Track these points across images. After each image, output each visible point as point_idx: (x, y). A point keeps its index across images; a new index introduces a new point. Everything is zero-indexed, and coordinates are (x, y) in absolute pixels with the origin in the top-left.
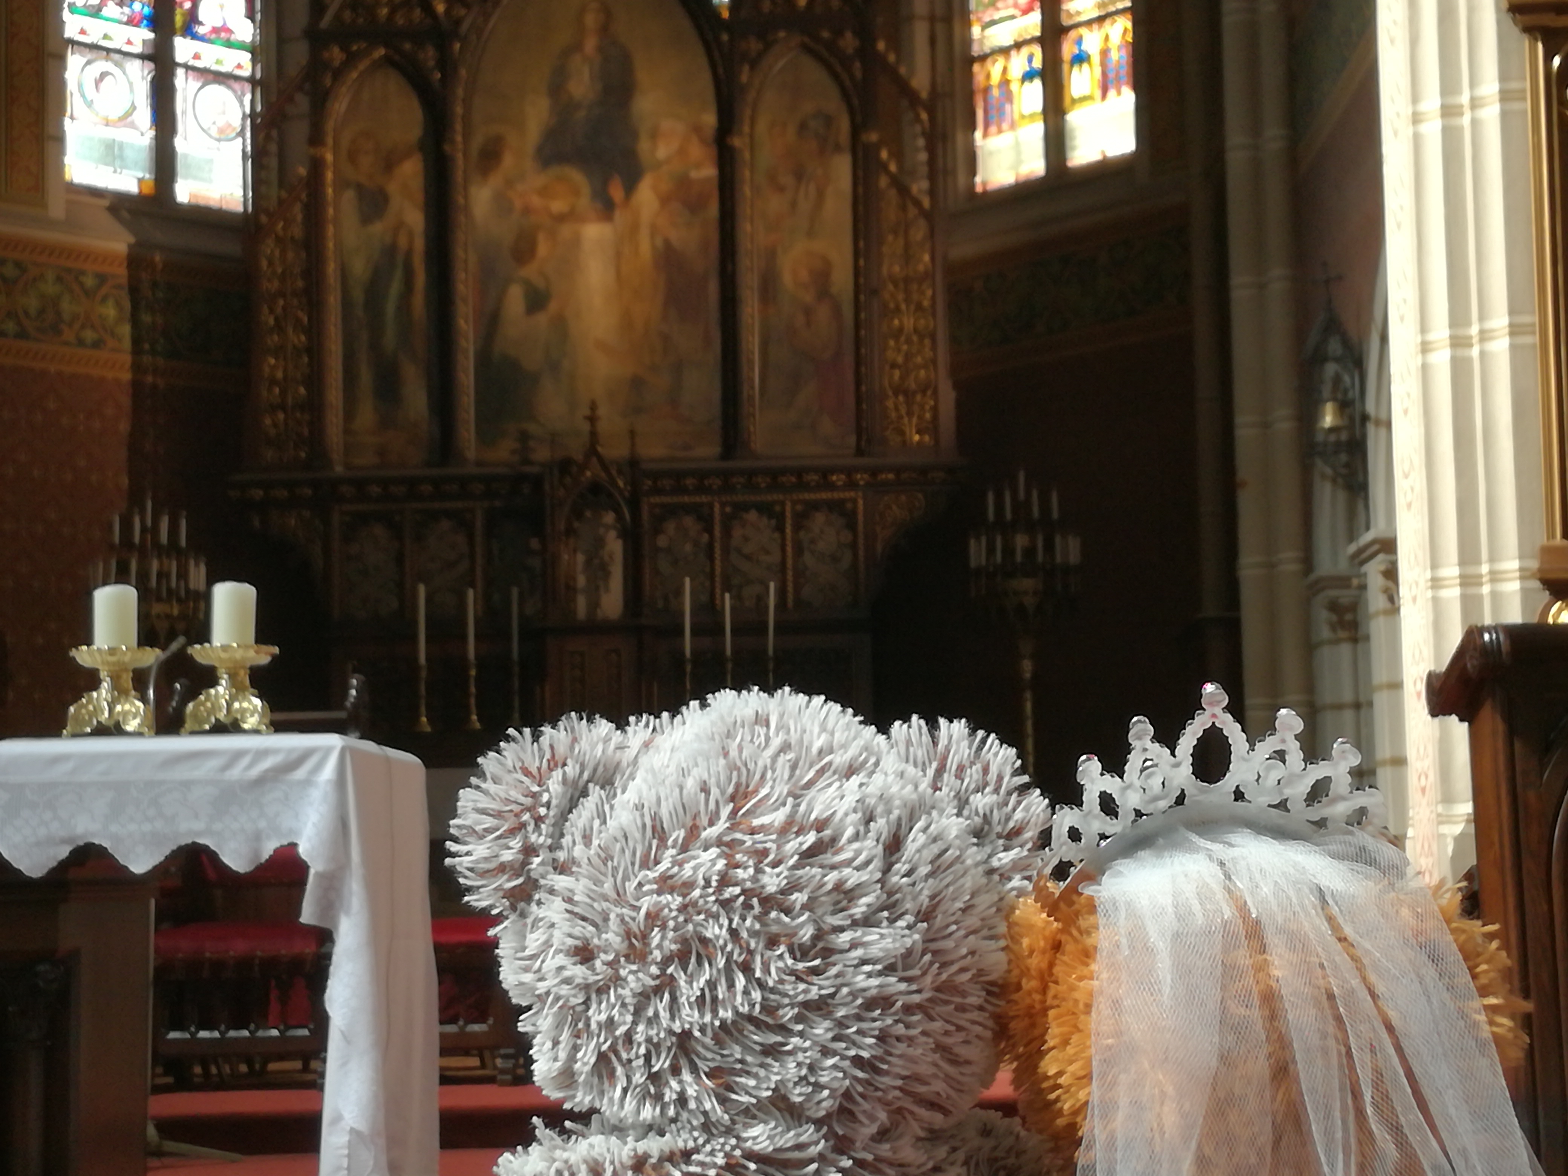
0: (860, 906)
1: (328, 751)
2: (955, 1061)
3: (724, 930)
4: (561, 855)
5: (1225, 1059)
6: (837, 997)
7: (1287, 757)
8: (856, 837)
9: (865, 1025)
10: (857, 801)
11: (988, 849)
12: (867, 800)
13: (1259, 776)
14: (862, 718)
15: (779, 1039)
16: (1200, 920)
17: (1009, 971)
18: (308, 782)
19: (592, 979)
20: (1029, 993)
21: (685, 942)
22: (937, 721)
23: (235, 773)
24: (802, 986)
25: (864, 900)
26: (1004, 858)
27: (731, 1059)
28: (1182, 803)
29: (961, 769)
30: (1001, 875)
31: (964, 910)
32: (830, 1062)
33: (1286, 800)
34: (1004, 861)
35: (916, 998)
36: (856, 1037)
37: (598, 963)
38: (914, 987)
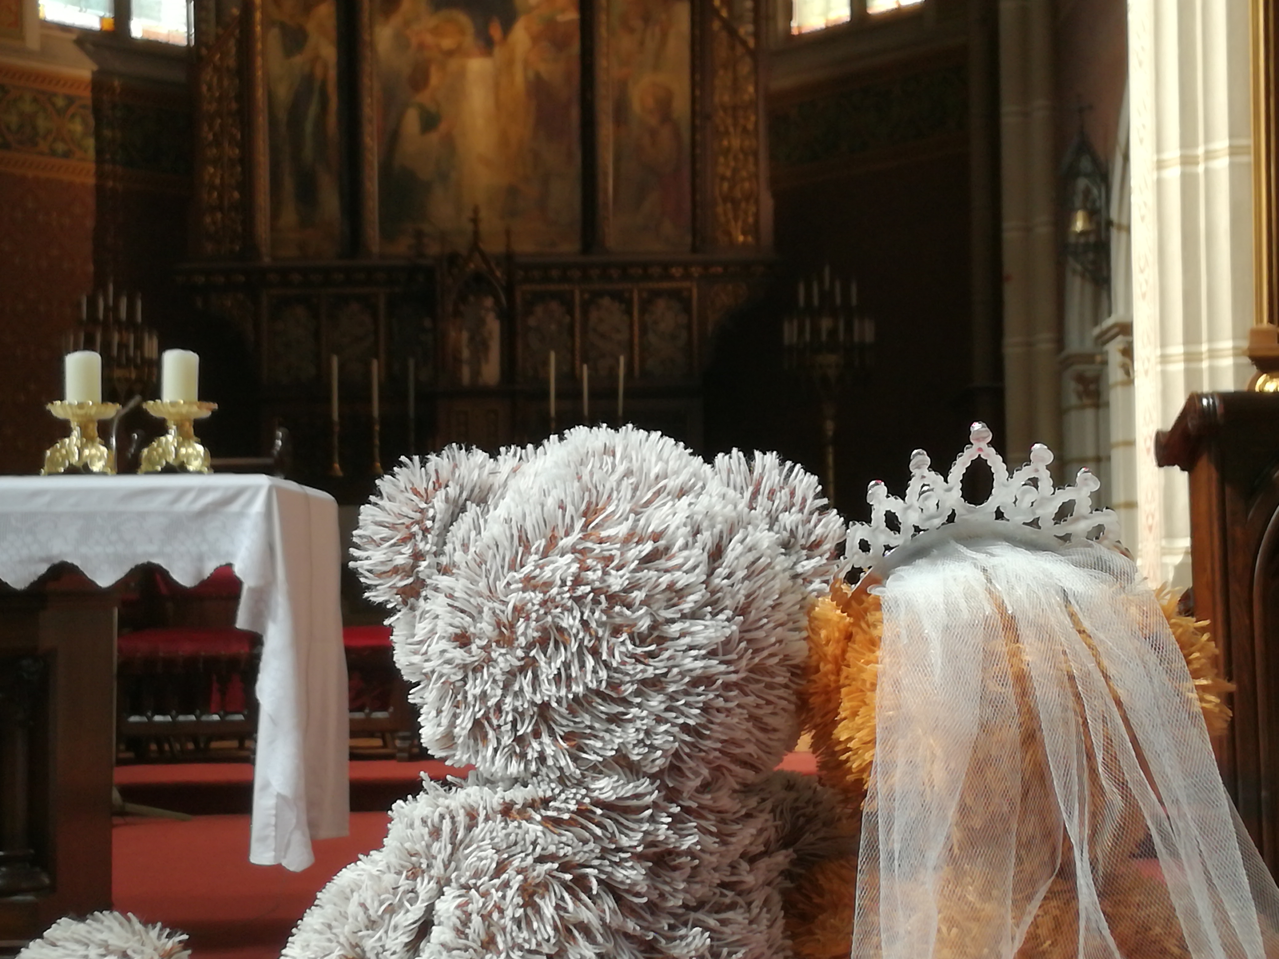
0: (689, 603)
1: (257, 489)
2: (764, 729)
3: (577, 621)
4: (444, 560)
5: (985, 727)
6: (669, 676)
7: (1039, 484)
8: (686, 546)
9: (691, 699)
10: (687, 517)
11: (794, 558)
12: (695, 517)
13: (1016, 500)
14: (691, 451)
15: (621, 709)
16: (966, 615)
17: (810, 657)
18: (241, 514)
19: (469, 660)
20: (826, 675)
21: (545, 630)
22: (753, 454)
23: (182, 506)
24: (640, 667)
25: (692, 598)
26: (807, 566)
27: (582, 726)
28: (953, 521)
29: (772, 492)
30: (804, 579)
31: (773, 607)
32: (663, 728)
33: (1038, 519)
34: (806, 568)
35: (734, 677)
36: (683, 708)
37: (474, 647)
38: (732, 668)
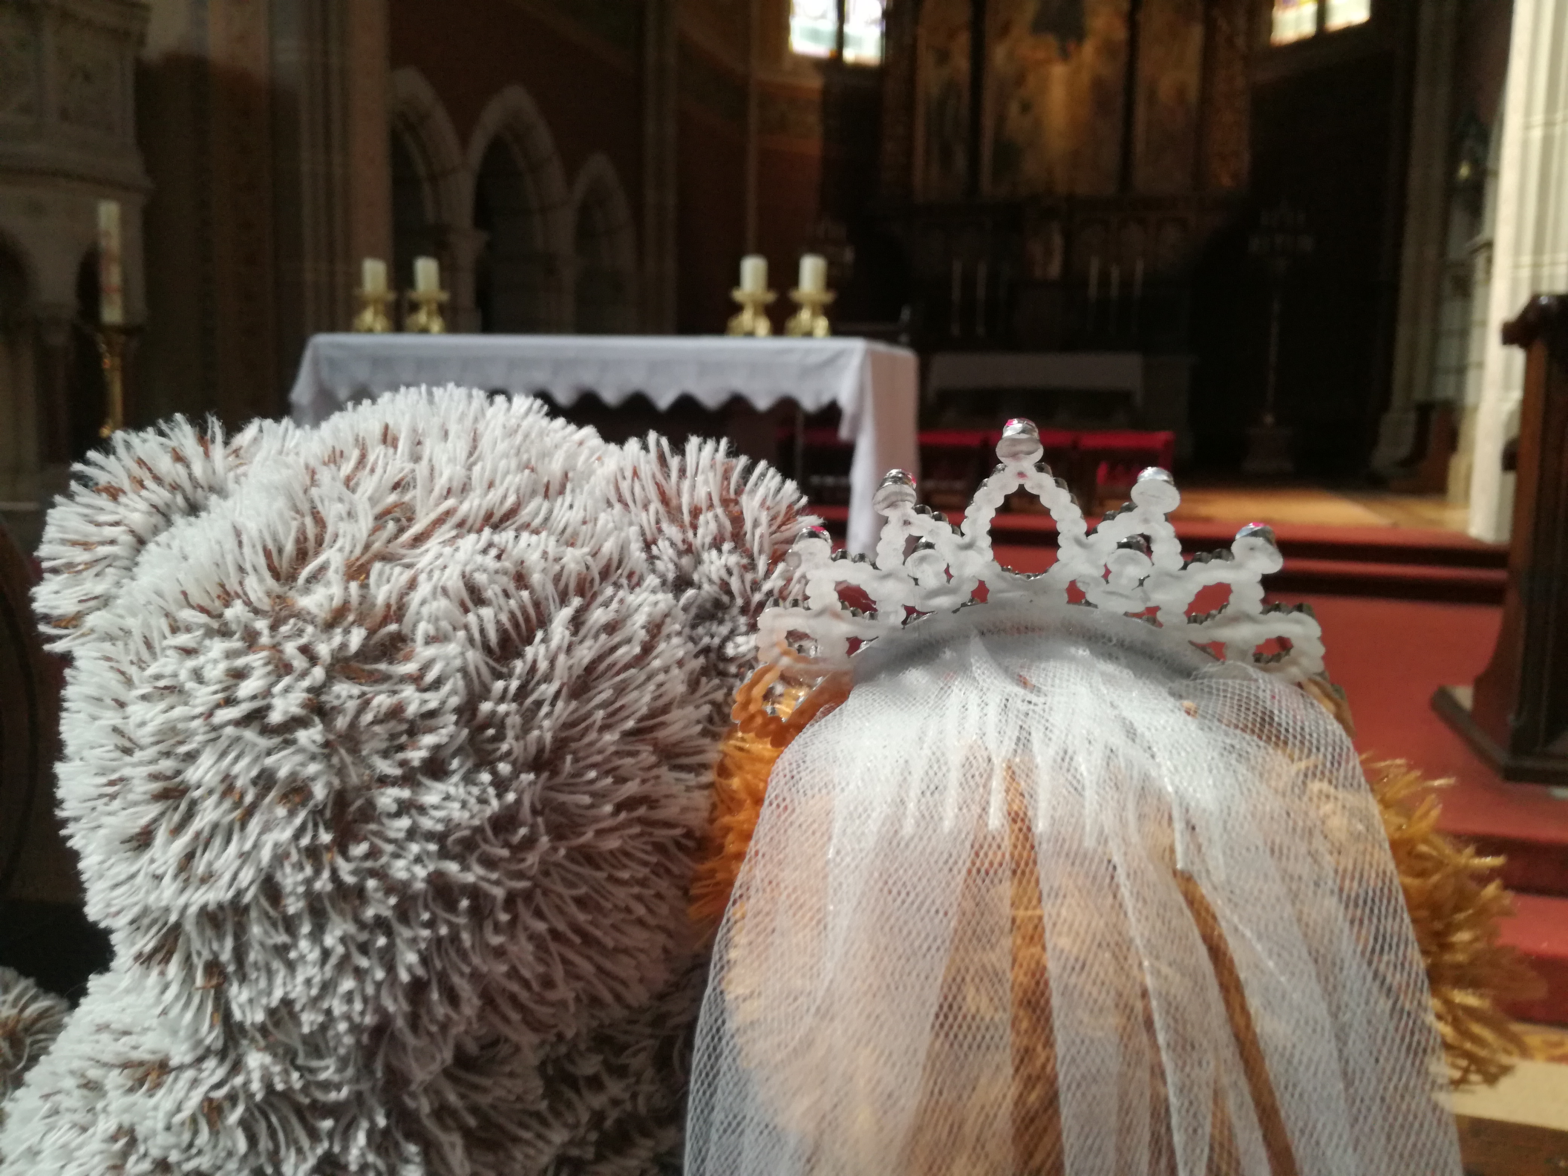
0: (420, 749)
7: (1154, 547)
13: (1108, 571)
18: (846, 366)
25: (429, 740)
28: (984, 600)
33: (1155, 608)
